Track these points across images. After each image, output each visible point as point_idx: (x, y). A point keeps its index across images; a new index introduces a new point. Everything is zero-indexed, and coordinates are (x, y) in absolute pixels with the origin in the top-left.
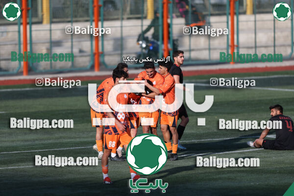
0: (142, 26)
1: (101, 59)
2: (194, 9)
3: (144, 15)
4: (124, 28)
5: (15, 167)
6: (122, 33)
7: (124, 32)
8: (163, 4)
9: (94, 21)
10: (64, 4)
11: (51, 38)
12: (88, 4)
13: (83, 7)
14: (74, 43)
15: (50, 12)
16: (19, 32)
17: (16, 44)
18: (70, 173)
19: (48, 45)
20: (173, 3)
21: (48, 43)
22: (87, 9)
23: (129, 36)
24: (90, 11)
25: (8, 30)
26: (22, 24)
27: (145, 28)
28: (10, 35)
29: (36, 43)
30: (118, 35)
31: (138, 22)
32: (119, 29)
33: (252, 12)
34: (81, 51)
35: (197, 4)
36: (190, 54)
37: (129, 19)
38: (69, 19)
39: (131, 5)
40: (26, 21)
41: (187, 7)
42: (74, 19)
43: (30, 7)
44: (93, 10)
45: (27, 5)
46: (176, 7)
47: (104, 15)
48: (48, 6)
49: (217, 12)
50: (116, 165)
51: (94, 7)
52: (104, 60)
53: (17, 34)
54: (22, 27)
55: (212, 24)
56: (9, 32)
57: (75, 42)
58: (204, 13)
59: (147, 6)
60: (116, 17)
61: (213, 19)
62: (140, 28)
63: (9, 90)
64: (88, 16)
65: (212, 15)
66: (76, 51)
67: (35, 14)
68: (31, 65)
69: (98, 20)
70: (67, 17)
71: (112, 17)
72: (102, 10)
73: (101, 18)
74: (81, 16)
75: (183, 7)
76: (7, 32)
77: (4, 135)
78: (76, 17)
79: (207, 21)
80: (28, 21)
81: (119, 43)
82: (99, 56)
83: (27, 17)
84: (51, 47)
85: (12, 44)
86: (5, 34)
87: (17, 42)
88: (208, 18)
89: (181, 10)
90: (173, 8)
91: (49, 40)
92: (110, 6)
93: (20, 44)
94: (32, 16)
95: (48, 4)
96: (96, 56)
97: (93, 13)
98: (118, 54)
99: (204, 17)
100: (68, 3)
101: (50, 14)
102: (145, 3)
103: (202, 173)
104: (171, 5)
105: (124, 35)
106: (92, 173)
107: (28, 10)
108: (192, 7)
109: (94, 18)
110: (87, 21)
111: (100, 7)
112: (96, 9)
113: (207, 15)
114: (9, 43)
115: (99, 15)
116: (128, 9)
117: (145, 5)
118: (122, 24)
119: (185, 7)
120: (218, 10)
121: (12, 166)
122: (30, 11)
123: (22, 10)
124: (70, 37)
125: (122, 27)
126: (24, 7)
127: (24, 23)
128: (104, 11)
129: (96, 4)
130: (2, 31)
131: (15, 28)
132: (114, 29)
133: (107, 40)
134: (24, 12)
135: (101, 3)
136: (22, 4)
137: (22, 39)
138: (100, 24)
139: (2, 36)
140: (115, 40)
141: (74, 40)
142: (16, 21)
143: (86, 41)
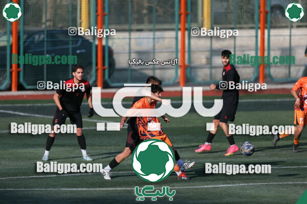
1: (267, 71)
4: (292, 37)
6: (290, 43)
7: (292, 41)
9: (259, 28)
10: (227, 9)
11: (211, 46)
12: (253, 10)
13: (248, 13)
14: (237, 53)
15: (211, 17)
16: (177, 38)
17: (173, 52)
18: (230, 196)
19: (207, 54)
21: (208, 51)
22: (253, 15)
23: (298, 46)
24: (256, 17)
25: (164, 36)
26: (180, 29)
28: (167, 41)
29: (195, 52)
30: (287, 45)
32: (288, 38)
37: (299, 27)
38: (232, 26)
40: (184, 26)
42: (238, 26)
43: (189, 11)
44: (259, 16)
45: (186, 9)
47: (271, 22)
48: (209, 11)
50: (282, 189)
51: (261, 12)
52: (269, 72)
53: (174, 41)
54: (180, 33)
56: (166, 38)
57: (239, 51)
60: (284, 25)
64: (254, 23)
67: (195, 19)
68: (189, 76)
69: (265, 28)
70: (230, 23)
71: (279, 25)
72: (269, 15)
73: (268, 25)
74: (245, 23)
76: (163, 38)
78: (240, 23)
80: (187, 26)
81: (288, 53)
82: (264, 67)
83: (185, 22)
84: (211, 55)
85: (168, 52)
86: (161, 41)
87: (174, 50)
91: (209, 49)
92: (278, 12)
93: (177, 52)
94: (191, 22)
95: (209, 8)
97: (259, 20)
98: (286, 66)
100: (232, 8)
101: (211, 20)
105: (293, 44)
106: (254, 197)
107: (187, 15)
109: (260, 26)
110: (252, 28)
111: (266, 13)
112: (262, 15)
114: (164, 50)
115: (266, 21)
118: (291, 33)
122: (189, 17)
123: (180, 15)
124: (233, 45)
125: (290, 36)
126: (182, 11)
127: (182, 29)
128: (271, 17)
129: (262, 9)
130: (159, 36)
131: (173, 34)
132: (282, 38)
133: (274, 50)
134: (182, 17)
135: (268, 9)
136: (180, 8)
137: (180, 47)
138: (266, 31)
139: (158, 42)
140: (283, 50)
141: (237, 49)
142: (174, 26)
143: (250, 50)
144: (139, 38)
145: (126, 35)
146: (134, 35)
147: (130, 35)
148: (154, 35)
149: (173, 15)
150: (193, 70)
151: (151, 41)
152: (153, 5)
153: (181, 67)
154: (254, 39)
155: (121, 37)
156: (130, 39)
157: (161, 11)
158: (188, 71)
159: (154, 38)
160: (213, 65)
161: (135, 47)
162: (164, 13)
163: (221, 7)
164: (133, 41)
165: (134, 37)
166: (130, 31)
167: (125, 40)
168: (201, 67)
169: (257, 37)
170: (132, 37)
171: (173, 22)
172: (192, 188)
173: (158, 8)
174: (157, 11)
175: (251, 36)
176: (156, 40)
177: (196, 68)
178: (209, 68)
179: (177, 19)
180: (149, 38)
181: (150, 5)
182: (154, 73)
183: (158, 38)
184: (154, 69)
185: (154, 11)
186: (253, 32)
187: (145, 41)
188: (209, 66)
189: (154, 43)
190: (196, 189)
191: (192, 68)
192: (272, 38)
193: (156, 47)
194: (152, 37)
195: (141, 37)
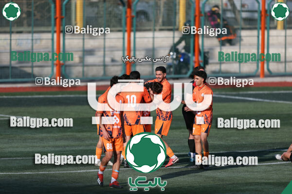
0: (174, 37)
1: (133, 69)
2: (225, 22)
3: (176, 27)
4: (155, 39)
5: (46, 172)
6: (153, 44)
7: (155, 43)
8: (195, 16)
9: (126, 31)
10: (97, 13)
11: (83, 47)
12: (121, 15)
13: (116, 17)
14: (106, 53)
15: (84, 21)
16: (53, 39)
17: (49, 52)
19: (80, 54)
20: (205, 16)
21: (80, 51)
22: (120, 20)
23: (161, 47)
24: (123, 21)
25: (42, 38)
26: (55, 32)
27: (176, 40)
28: (44, 42)
30: (150, 46)
31: (170, 34)
32: (151, 40)
33: (282, 27)
34: (113, 61)
35: (228, 18)
36: (220, 66)
37: (161, 30)
39: (163, 17)
40: (60, 28)
41: (219, 20)
43: (64, 15)
44: (126, 20)
45: (61, 14)
46: (208, 20)
47: (137, 26)
48: (82, 15)
49: (248, 26)
51: (127, 17)
53: (50, 42)
54: (55, 35)
55: (243, 38)
56: (43, 39)
57: (107, 51)
58: (236, 27)
59: (179, 18)
60: (148, 28)
61: (244, 33)
62: (172, 39)
63: (41, 96)
64: (121, 26)
65: (243, 29)
66: (108, 60)
67: (69, 22)
68: (63, 73)
69: (131, 31)
70: (100, 27)
71: (143, 28)
72: (135, 20)
73: (134, 28)
74: (114, 26)
75: (214, 20)
76: (41, 39)
77: (36, 141)
78: (109, 26)
79: (238, 35)
80: (62, 29)
81: (151, 53)
82: (130, 66)
83: (61, 25)
84: (84, 55)
85: (44, 52)
86: (38, 42)
87: (50, 49)
88: (239, 31)
89: (212, 23)
90: (205, 20)
91: (81, 49)
92: (143, 17)
93: (53, 52)
94: (66, 25)
95: (82, 13)
96: (128, 66)
97: (126, 24)
98: (150, 65)
99: (235, 30)
100: (102, 13)
102: (177, 15)
103: (229, 184)
104: (202, 18)
105: (156, 45)
107: (61, 19)
108: (224, 20)
109: (127, 29)
110: (120, 31)
111: (132, 18)
112: (128, 20)
113: (238, 29)
114: (42, 50)
115: (132, 25)
116: (161, 20)
117: (177, 17)
118: (154, 35)
119: (216, 20)
120: (249, 24)
121: (43, 171)
122: (64, 20)
123: (56, 19)
124: (103, 46)
125: (154, 38)
126: (58, 15)
127: (58, 31)
128: (137, 22)
129: (128, 15)
130: (36, 38)
131: (49, 36)
132: (146, 40)
133: (139, 50)
134: (58, 20)
135: (134, 14)
136: (55, 12)
137: (55, 47)
138: (132, 34)
139: (36, 43)
140: (147, 50)
141: (106, 49)
142: (50, 29)
143: (118, 50)
144: (19, 39)
145: (7, 36)
146: (14, 36)
147: (11, 37)
148: (32, 37)
149: (49, 18)
150: (67, 68)
151: (30, 41)
152: (31, 10)
153: (57, 65)
154: (121, 40)
155: (3, 38)
156: (11, 40)
157: (38, 16)
158: (63, 68)
159: (32, 40)
160: (85, 64)
161: (15, 48)
162: (41, 17)
163: (92, 12)
164: (13, 42)
165: (14, 38)
166: (11, 33)
167: (6, 41)
168: (75, 65)
169: (124, 38)
170: (12, 38)
171: (50, 25)
172: (67, 173)
173: (36, 12)
174: (35, 15)
175: (119, 38)
176: (34, 41)
177: (70, 66)
178: (81, 66)
179: (53, 22)
180: (27, 39)
181: (29, 10)
182: (32, 70)
183: (36, 39)
184: (32, 67)
185: (32, 15)
186: (120, 35)
187: (24, 42)
188: (81, 64)
189: (32, 44)
190: (70, 173)
191: (66, 66)
192: (137, 40)
193: (34, 47)
194: (31, 38)
195: (21, 38)
